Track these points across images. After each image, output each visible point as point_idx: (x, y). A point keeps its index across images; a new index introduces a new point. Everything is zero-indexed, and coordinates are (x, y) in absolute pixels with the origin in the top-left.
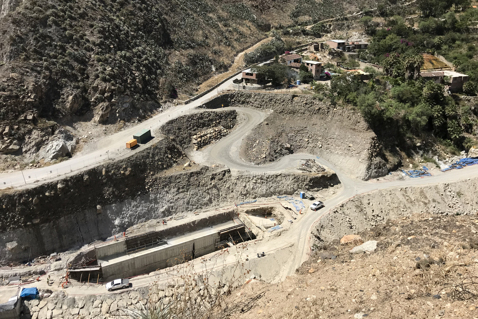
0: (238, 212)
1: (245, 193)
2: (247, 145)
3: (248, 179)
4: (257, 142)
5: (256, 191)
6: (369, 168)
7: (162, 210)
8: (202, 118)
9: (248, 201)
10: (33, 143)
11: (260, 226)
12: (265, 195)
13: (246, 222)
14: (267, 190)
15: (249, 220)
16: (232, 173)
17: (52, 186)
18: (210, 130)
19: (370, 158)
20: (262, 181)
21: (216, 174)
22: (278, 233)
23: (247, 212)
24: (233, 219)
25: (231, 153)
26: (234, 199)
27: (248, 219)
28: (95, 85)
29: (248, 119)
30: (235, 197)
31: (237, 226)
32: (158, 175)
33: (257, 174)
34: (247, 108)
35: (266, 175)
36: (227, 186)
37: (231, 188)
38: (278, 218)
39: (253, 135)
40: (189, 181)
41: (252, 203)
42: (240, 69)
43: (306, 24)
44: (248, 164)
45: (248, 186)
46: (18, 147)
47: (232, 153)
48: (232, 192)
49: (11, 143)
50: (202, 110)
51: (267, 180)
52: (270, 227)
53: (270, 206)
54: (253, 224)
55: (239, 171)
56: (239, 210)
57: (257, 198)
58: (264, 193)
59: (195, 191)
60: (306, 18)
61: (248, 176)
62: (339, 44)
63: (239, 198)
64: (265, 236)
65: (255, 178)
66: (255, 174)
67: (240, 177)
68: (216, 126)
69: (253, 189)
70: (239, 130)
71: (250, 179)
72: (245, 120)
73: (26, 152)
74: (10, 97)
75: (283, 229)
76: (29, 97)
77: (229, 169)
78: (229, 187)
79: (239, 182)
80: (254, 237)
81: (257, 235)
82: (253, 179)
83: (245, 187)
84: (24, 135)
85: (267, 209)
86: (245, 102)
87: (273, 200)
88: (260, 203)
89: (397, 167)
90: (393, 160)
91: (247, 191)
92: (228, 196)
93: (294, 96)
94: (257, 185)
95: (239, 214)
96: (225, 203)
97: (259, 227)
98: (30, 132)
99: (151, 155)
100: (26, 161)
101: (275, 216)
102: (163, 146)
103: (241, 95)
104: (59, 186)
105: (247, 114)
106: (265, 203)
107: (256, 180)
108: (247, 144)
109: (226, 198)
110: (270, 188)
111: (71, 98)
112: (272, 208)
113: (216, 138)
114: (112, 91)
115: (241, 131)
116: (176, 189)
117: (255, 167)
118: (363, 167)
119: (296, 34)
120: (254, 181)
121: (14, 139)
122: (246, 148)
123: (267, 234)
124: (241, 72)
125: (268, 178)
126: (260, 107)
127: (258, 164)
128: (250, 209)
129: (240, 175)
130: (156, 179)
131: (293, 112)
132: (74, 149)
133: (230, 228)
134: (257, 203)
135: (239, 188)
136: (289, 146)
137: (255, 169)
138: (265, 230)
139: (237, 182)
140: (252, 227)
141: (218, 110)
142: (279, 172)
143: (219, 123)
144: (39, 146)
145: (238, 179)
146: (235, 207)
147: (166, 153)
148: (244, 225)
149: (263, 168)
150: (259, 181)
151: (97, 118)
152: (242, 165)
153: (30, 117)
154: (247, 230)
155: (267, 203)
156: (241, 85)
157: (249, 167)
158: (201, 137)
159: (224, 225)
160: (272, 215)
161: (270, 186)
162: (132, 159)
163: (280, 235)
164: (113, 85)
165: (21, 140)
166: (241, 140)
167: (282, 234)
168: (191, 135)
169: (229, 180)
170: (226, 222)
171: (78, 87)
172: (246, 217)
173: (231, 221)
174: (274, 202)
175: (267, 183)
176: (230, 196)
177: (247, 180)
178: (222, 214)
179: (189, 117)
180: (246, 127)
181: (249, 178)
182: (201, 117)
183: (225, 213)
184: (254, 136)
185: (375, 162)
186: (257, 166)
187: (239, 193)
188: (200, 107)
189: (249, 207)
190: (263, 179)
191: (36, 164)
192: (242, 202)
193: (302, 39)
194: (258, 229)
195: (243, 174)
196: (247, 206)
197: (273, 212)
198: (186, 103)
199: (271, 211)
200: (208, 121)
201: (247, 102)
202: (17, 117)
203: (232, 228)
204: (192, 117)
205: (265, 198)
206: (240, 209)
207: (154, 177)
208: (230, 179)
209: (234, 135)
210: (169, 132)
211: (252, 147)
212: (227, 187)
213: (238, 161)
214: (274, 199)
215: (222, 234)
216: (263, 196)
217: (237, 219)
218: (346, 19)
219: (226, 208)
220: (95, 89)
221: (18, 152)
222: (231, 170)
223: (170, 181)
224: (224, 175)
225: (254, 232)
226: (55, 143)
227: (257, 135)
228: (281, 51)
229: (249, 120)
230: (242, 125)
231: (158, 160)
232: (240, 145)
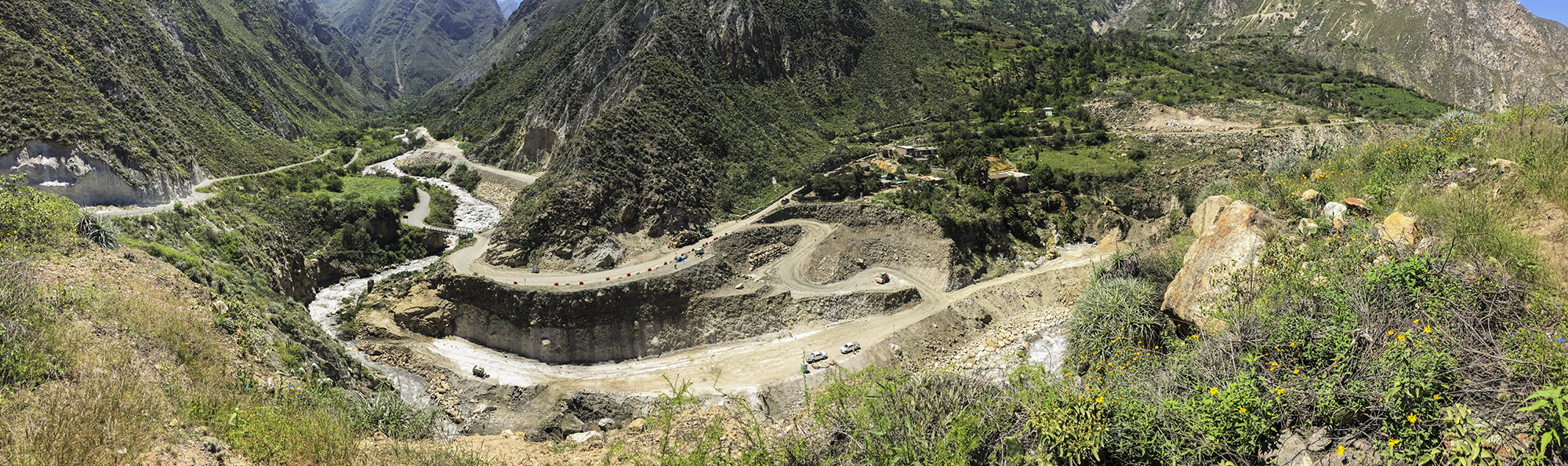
2: (811, 263)
4: (824, 258)
6: (951, 278)
7: (707, 334)
8: (759, 235)
10: (583, 249)
14: (836, 313)
16: (792, 295)
17: (592, 294)
18: (770, 247)
19: (951, 268)
21: (774, 298)
28: (649, 197)
32: (705, 296)
33: (825, 295)
34: (811, 221)
35: (835, 297)
39: (819, 252)
40: (740, 304)
43: (873, 130)
44: (813, 284)
45: (813, 310)
46: (570, 250)
49: (565, 245)
50: (760, 226)
51: (837, 301)
55: (802, 293)
59: (748, 316)
60: (873, 124)
61: (813, 299)
62: (908, 150)
65: (822, 301)
66: (821, 295)
67: (803, 300)
68: (775, 243)
69: (820, 313)
70: (803, 244)
72: (810, 233)
73: (575, 256)
74: (572, 203)
76: (587, 205)
77: (790, 292)
79: (803, 306)
82: (819, 301)
83: (810, 311)
84: (577, 240)
86: (801, 216)
93: (863, 207)
94: (825, 308)
98: (582, 238)
99: (698, 273)
100: (574, 265)
102: (714, 264)
103: (805, 208)
104: (599, 294)
105: (812, 228)
108: (812, 261)
110: (840, 311)
111: (624, 208)
113: (776, 256)
114: (665, 204)
115: (805, 246)
116: (725, 313)
117: (822, 287)
119: (863, 141)
120: (822, 304)
121: (568, 242)
122: (811, 267)
125: (838, 299)
126: (826, 220)
127: (826, 283)
129: (804, 297)
130: (702, 300)
131: (864, 224)
132: (620, 260)
136: (861, 261)
137: (822, 289)
139: (800, 306)
141: (779, 225)
142: (849, 292)
143: (778, 240)
144: (588, 252)
145: (801, 302)
147: (716, 271)
149: (832, 288)
150: (827, 303)
151: (647, 230)
152: (806, 286)
153: (585, 224)
157: (815, 287)
158: (757, 255)
161: (840, 309)
162: (677, 275)
164: (666, 197)
165: (573, 244)
166: (804, 257)
168: (747, 252)
169: (789, 305)
171: (632, 199)
175: (836, 305)
177: (813, 303)
179: (745, 234)
180: (811, 242)
181: (815, 301)
182: (759, 233)
186: (825, 285)
188: (758, 222)
190: (832, 301)
191: (582, 270)
193: (869, 146)
195: (807, 297)
198: (743, 218)
200: (767, 237)
201: (811, 215)
202: (572, 223)
204: (748, 233)
207: (701, 296)
208: (791, 302)
209: (797, 252)
210: (722, 248)
211: (818, 265)
218: (913, 125)
220: (648, 201)
221: (568, 256)
223: (716, 304)
224: (784, 297)
226: (603, 251)
227: (824, 251)
228: (846, 159)
230: (806, 241)
231: (706, 279)
232: (803, 263)
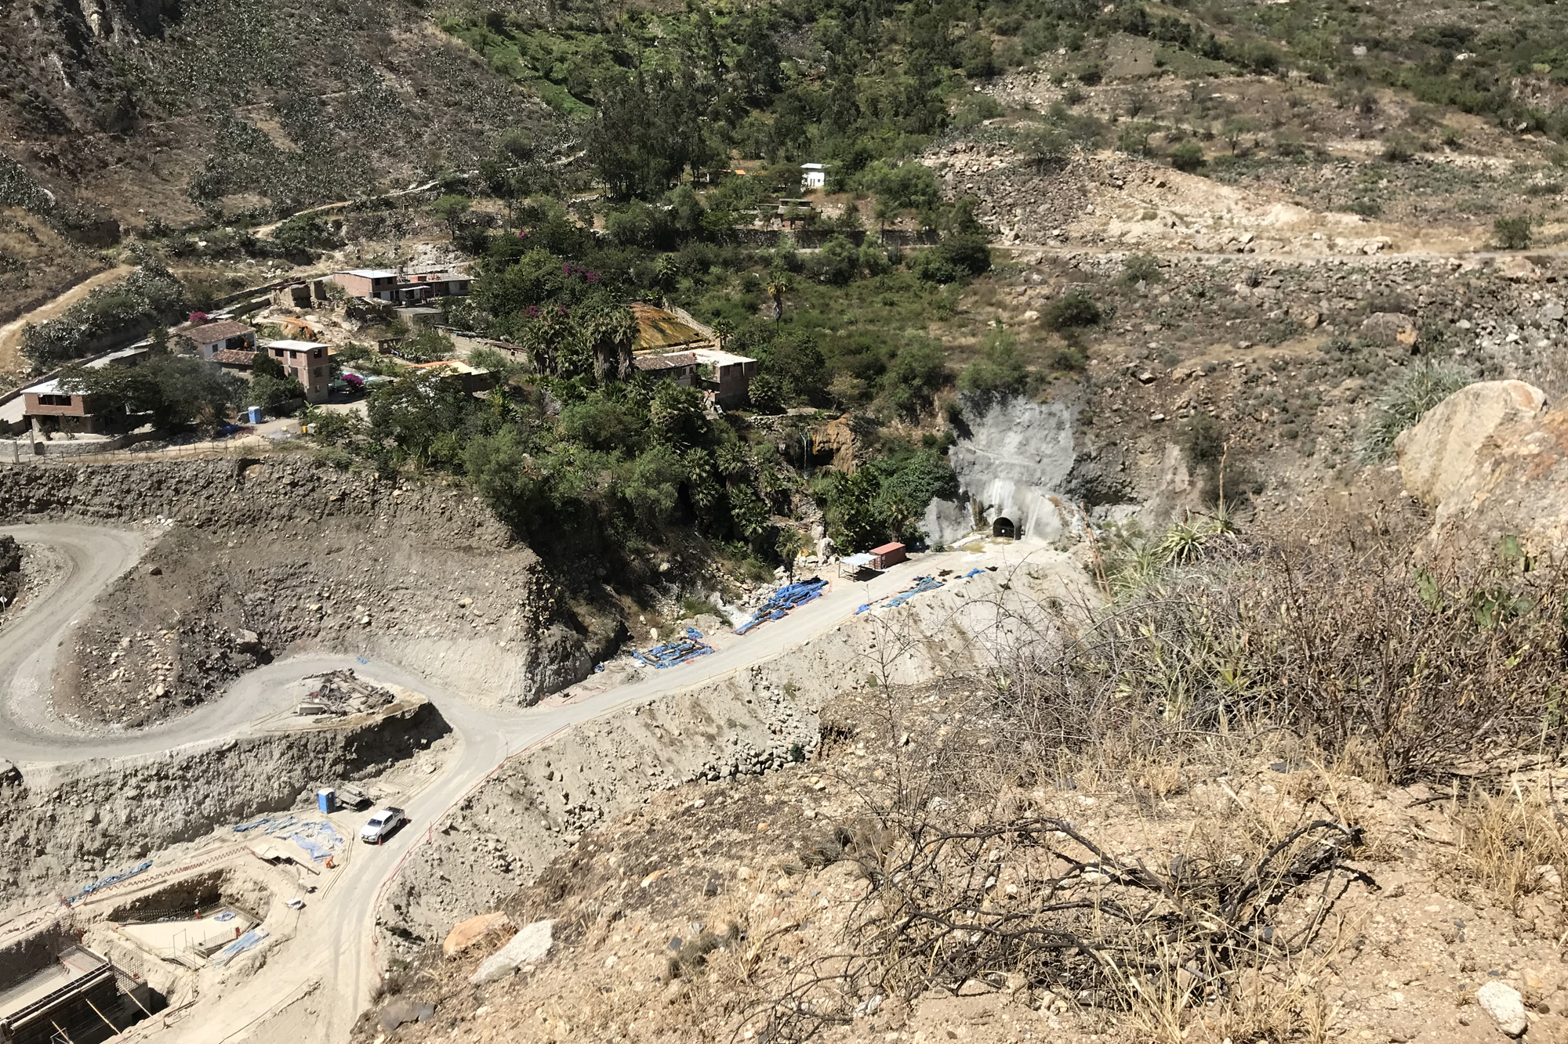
0: (79, 926)
1: (97, 844)
2: (80, 663)
3: (106, 789)
4: (125, 642)
5: (142, 827)
6: (533, 664)
9: (116, 872)
11: (179, 954)
12: (183, 832)
13: (115, 956)
14: (188, 814)
15: (129, 946)
16: (28, 782)
19: (532, 632)
20: (164, 783)
22: (255, 959)
23: (119, 916)
24: (57, 961)
25: (13, 705)
26: (51, 881)
27: (123, 942)
29: (74, 563)
30: (58, 870)
31: (81, 981)
33: (140, 764)
34: (61, 525)
35: (176, 761)
36: (16, 834)
37: (32, 840)
38: (248, 905)
39: (102, 621)
41: (132, 875)
42: (14, 385)
43: (254, 219)
44: (97, 730)
45: (106, 817)
47: (20, 703)
48: (41, 853)
51: (183, 778)
52: (220, 947)
53: (208, 869)
54: (146, 956)
55: (58, 769)
56: (83, 917)
57: (151, 855)
58: (180, 825)
60: (251, 201)
61: (100, 780)
62: (377, 282)
63: (73, 870)
64: (203, 987)
65: (133, 781)
66: (129, 764)
67: (65, 789)
69: (129, 821)
70: (39, 609)
71: (114, 789)
72: (58, 568)
75: (271, 940)
77: (14, 769)
78: (26, 837)
79: (67, 810)
80: (157, 1002)
81: (171, 992)
82: (124, 785)
83: (95, 821)
85: (200, 883)
86: (50, 503)
87: (217, 844)
88: (168, 869)
89: (613, 647)
90: (600, 625)
91: (104, 835)
92: (24, 874)
93: (245, 464)
94: (146, 802)
95: (81, 934)
96: (15, 905)
97: (173, 961)
101: (233, 900)
103: (31, 480)
105: (67, 548)
106: (187, 862)
107: (138, 787)
108: (83, 658)
109: (15, 883)
110: (200, 804)
112: (217, 875)
115: (46, 611)
117: (129, 739)
118: (516, 663)
119: (221, 253)
120: (133, 793)
122: (78, 675)
123: (211, 975)
124: (17, 395)
125: (188, 768)
126: (118, 513)
127: (140, 724)
128: (128, 900)
129: (68, 780)
131: (252, 519)
133: (49, 999)
134: (153, 871)
135: (72, 830)
136: (251, 637)
137: (127, 746)
138: (200, 961)
139: (59, 811)
140: (146, 967)
142: (229, 739)
145: (60, 797)
146: (64, 910)
148: (112, 968)
149: (163, 733)
150: (152, 787)
152: (70, 743)
154: (124, 986)
155: (195, 862)
156: (24, 440)
157: (103, 742)
159: (24, 991)
160: (223, 900)
161: (200, 797)
163: (261, 966)
166: (52, 646)
167: (269, 960)
169: (19, 811)
170: (29, 977)
172: (114, 936)
173: (53, 969)
174: (225, 850)
175: (185, 788)
176: (35, 872)
177: (101, 793)
178: (9, 950)
180: (67, 595)
181: (109, 784)
183: (19, 944)
184: (106, 624)
185: (550, 642)
186: (136, 732)
187: (72, 851)
189: (124, 895)
190: (166, 777)
192: (90, 882)
193: (243, 268)
194: (171, 967)
195: (81, 776)
196: (114, 891)
197: (226, 890)
199: (215, 887)
201: (58, 502)
203: (59, 993)
205: (185, 845)
206: (83, 910)
208: (22, 804)
209: (20, 631)
211: (103, 665)
212: (12, 839)
213: (52, 729)
214: (224, 841)
215: (18, 1029)
216: (176, 838)
217: (79, 955)
218: (389, 204)
219: (20, 923)
222: (22, 771)
225: (157, 982)
227: (120, 617)
228: (171, 310)
229: (76, 566)
230: (49, 590)
232: (49, 665)
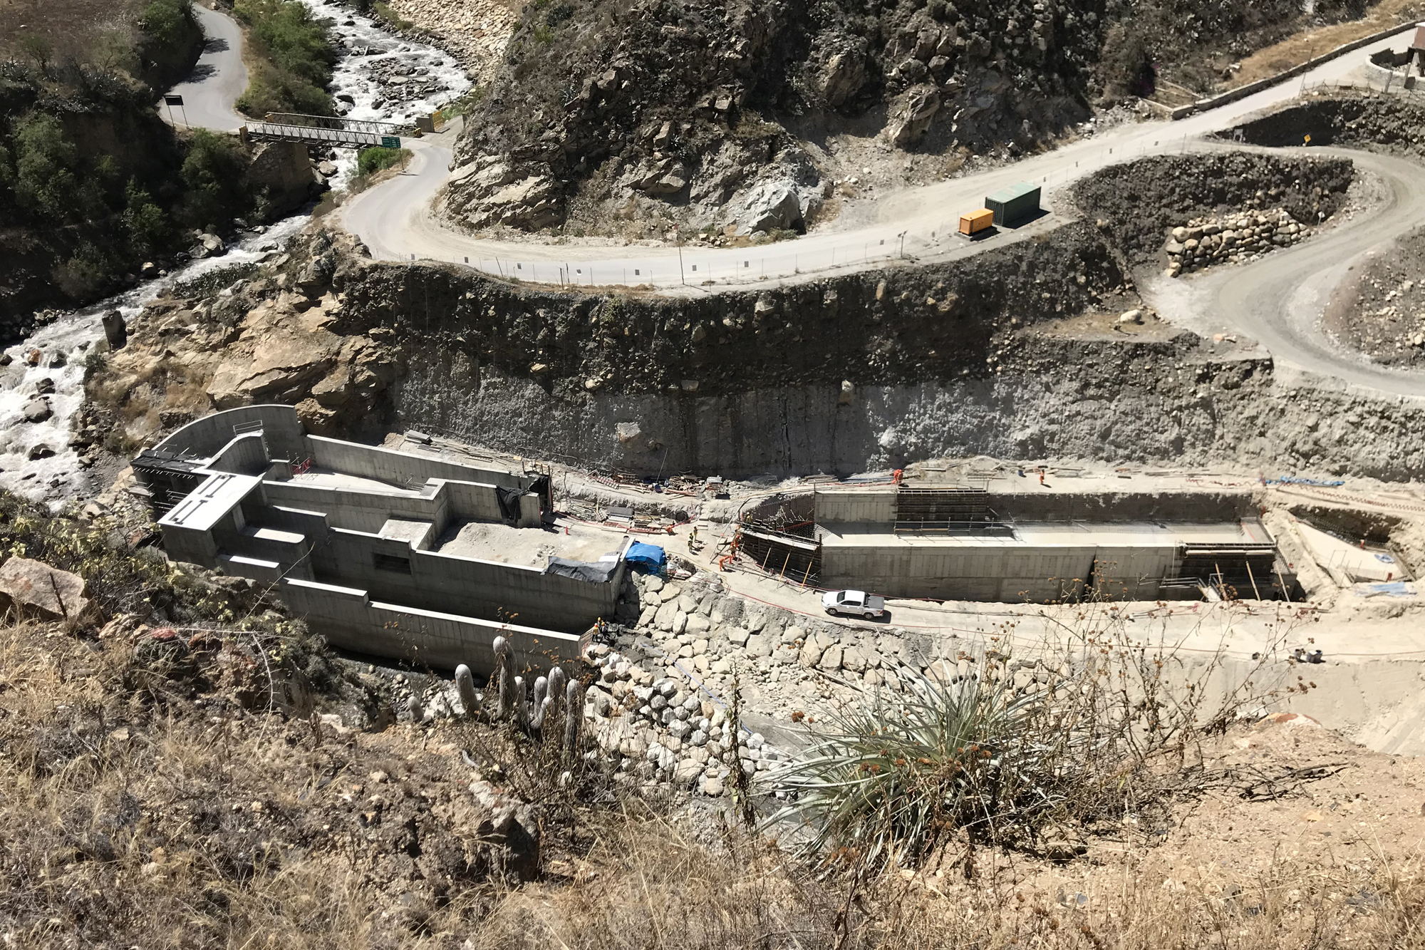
0: (1266, 504)
1: (1306, 448)
2: (1359, 290)
3: (1334, 406)
4: (1407, 285)
5: (1348, 451)
7: (1020, 436)
8: (1218, 173)
9: (1312, 477)
10: (718, 178)
11: (1332, 568)
12: (1381, 471)
13: (1282, 541)
14: (1392, 458)
15: (1296, 540)
16: (1276, 374)
17: (740, 303)
18: (1240, 218)
20: (1384, 423)
21: (1218, 367)
22: (1394, 606)
23: (1298, 512)
24: (1239, 522)
25: (1291, 307)
26: (1260, 459)
27: (1292, 535)
28: (907, 29)
29: (1395, 196)
30: (1269, 453)
31: (1249, 547)
32: (1034, 332)
33: (1371, 397)
34: (1397, 160)
35: (1404, 408)
36: (1250, 412)
37: (1259, 422)
38: (1409, 560)
39: (1395, 259)
40: (1122, 368)
41: (1324, 485)
42: (1412, 16)
44: (1348, 354)
45: (1323, 429)
46: (681, 183)
47: (1297, 308)
48: (1262, 434)
49: (668, 167)
50: (1226, 147)
51: (1403, 425)
52: (1369, 580)
53: (1388, 512)
54: (1305, 554)
55: (1303, 373)
56: (1271, 499)
57: (1346, 477)
58: (1382, 464)
59: (1135, 402)
61: (1332, 397)
63: (1280, 459)
64: (1341, 603)
65: (1359, 409)
66: (1362, 394)
67: (1302, 392)
68: (1262, 206)
69: (1340, 441)
70: (1346, 232)
71: (1340, 409)
72: (1379, 199)
73: (698, 198)
74: (685, 41)
75: (1417, 599)
76: (731, 46)
77: (1271, 360)
78: (1256, 417)
79: (1296, 410)
80: (1297, 594)
81: (1312, 592)
82: (1350, 409)
83: (1314, 428)
84: (701, 151)
85: (1376, 520)
86: (1397, 136)
87: (1406, 495)
88: (1355, 495)
91: (1316, 443)
92: (1242, 445)
94: (1362, 431)
95: (1264, 511)
96: (1227, 465)
97: (1324, 570)
98: (715, 146)
99: (1024, 266)
100: (693, 223)
101: (1398, 549)
102: (1069, 245)
103: (1391, 111)
104: (760, 306)
105: (1393, 182)
106: (1373, 497)
107: (1361, 416)
108: (1364, 287)
109: (1234, 449)
110: (1407, 454)
111: (835, 59)
112: (1394, 521)
113: (1252, 248)
114: (953, 52)
115: (1352, 235)
116: (1076, 385)
117: (1371, 372)
120: (1354, 419)
121: (676, 160)
122: (1354, 301)
123: (1350, 599)
124: (1412, 26)
125: (1412, 418)
127: (1387, 363)
128: (1311, 504)
129: (1307, 386)
130: (1023, 342)
132: (816, 212)
133: (1221, 546)
134: (1341, 491)
135: (1292, 428)
137: (1367, 377)
138: (1346, 582)
139: (1289, 408)
140: (1301, 563)
141: (1287, 153)
143: (1276, 199)
144: (731, 186)
145: (1295, 397)
146: (1259, 486)
147: (1072, 266)
148: (1275, 549)
149: (1403, 379)
150: (1373, 421)
151: (894, 130)
152: (1323, 356)
153: (723, 104)
154: (1278, 568)
155: (1380, 500)
156: (1400, 73)
157: (1349, 366)
158: (1199, 235)
159: (1206, 531)
160: (1389, 544)
161: (1411, 448)
162: (968, 268)
163: (1397, 616)
164: (961, 33)
165: (692, 164)
166: (1342, 269)
167: (1406, 614)
168: (1166, 223)
169: (1260, 395)
170: (1214, 522)
171: (860, 31)
172: (1286, 524)
173: (1233, 527)
174: (1411, 504)
175: (1400, 434)
176: (1252, 446)
177: (1328, 408)
178: (1208, 496)
179: (1176, 164)
180: (1376, 226)
181: (1338, 403)
182: (1220, 167)
183: (1217, 495)
184: (1397, 263)
186: (1381, 368)
187: (1286, 444)
188: (1224, 135)
189: (1311, 499)
190: (1389, 418)
191: (715, 237)
192: (1289, 475)
194: (1322, 574)
195: (1319, 387)
196: (1304, 491)
197: (1395, 537)
198: (1178, 116)
199: (1387, 530)
200: (1240, 186)
201: (1405, 138)
202: (693, 98)
203: (1230, 546)
204: (1184, 164)
205: (1378, 482)
206: (1273, 494)
207: (1018, 334)
208: (1265, 390)
209: (1323, 246)
210: (1096, 202)
211: (1378, 299)
212: (1246, 414)
213: (1312, 339)
214: (1413, 495)
215: (1191, 556)
216: (1373, 473)
217: (1256, 526)
219: (1225, 480)
220: (908, 41)
221: (679, 197)
222: (1276, 363)
223: (1065, 353)
224: (1248, 374)
225: (1306, 579)
226: (771, 186)
227: (1412, 261)
229: (1395, 202)
230: (1362, 217)
231: (1045, 286)
232: (1334, 283)
